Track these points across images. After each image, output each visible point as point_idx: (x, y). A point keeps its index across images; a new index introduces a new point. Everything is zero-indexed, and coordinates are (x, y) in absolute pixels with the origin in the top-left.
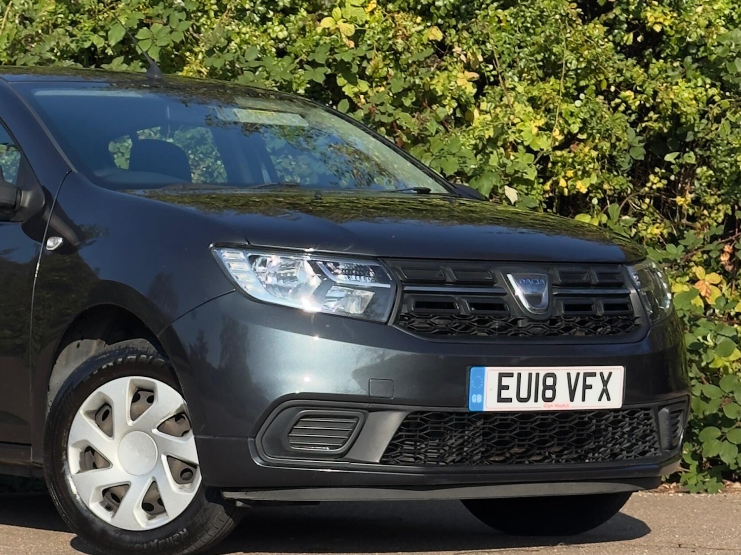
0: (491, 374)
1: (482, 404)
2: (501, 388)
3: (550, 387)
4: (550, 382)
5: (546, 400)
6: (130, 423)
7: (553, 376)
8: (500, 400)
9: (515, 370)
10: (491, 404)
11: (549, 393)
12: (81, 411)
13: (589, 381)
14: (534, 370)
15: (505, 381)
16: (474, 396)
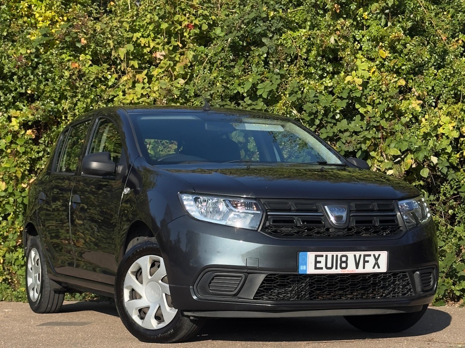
0: (311, 256)
1: (306, 270)
2: (316, 262)
3: (344, 262)
4: (344, 259)
5: (342, 268)
6: (150, 277)
7: (346, 256)
8: (316, 268)
9: (324, 254)
10: (311, 270)
11: (344, 265)
12: (129, 272)
13: (367, 258)
14: (335, 254)
15: (319, 259)
16: (302, 266)
